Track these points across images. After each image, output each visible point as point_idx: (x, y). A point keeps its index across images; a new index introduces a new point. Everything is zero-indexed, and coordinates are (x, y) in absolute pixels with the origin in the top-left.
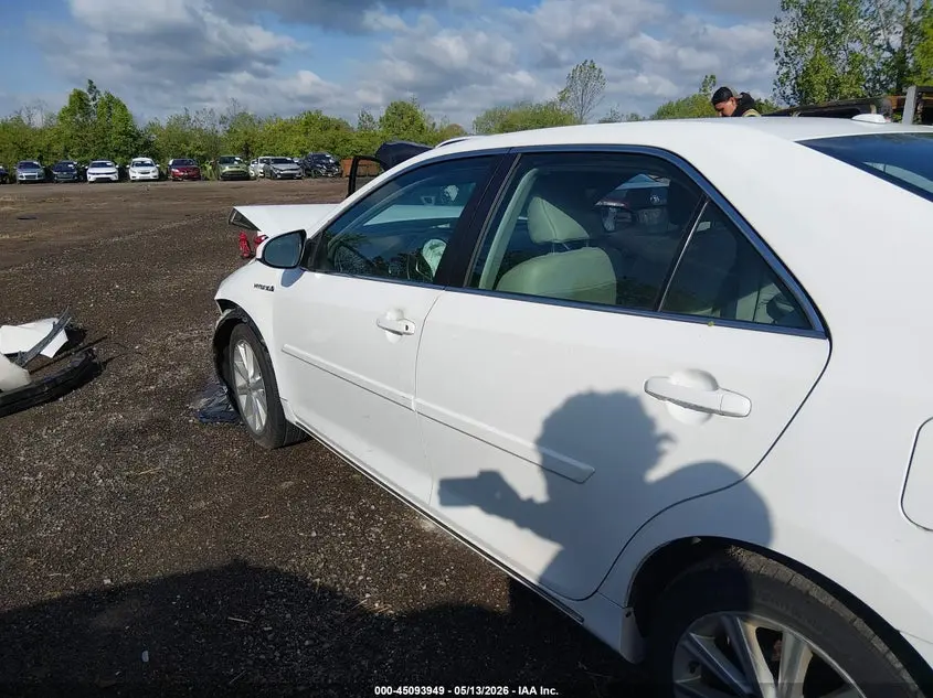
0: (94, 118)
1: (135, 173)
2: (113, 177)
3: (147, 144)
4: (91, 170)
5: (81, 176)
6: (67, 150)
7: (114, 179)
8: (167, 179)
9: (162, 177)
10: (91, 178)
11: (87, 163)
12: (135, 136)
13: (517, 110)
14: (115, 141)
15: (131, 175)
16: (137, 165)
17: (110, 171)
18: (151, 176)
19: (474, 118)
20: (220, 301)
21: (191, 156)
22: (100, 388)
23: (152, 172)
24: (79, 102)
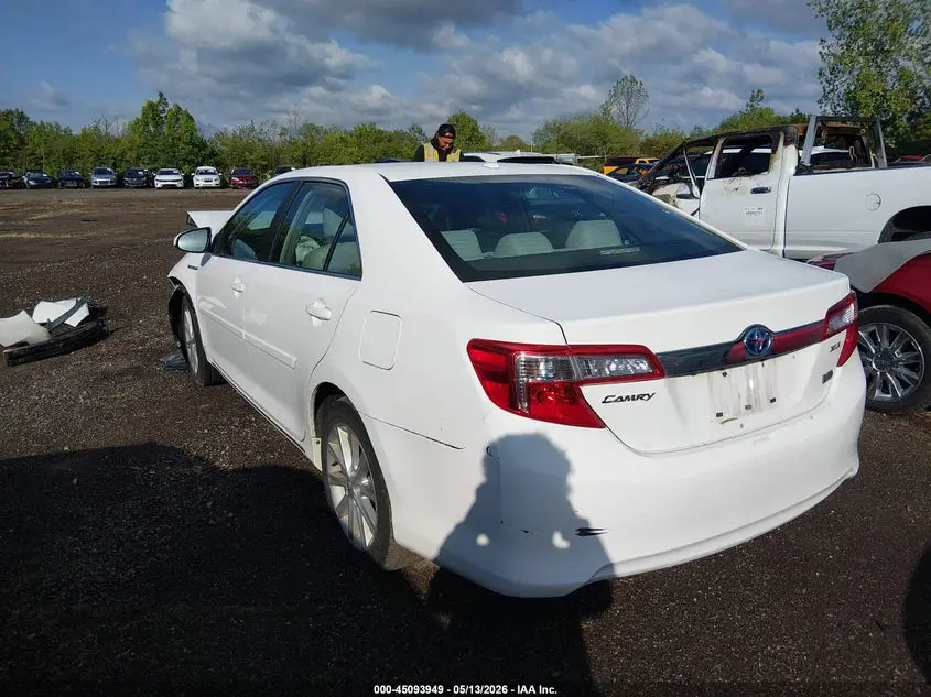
0: (165, 129)
1: (199, 181)
2: (179, 185)
3: (213, 154)
4: (158, 178)
5: (149, 184)
6: (138, 158)
7: (180, 185)
8: (227, 187)
9: (224, 185)
10: (159, 185)
11: (156, 170)
12: (202, 145)
13: (577, 122)
14: (183, 150)
15: (195, 182)
16: (201, 173)
17: (175, 178)
18: (213, 184)
19: (534, 130)
20: (172, 278)
21: (254, 165)
22: (103, 347)
23: (214, 181)
24: (153, 112)
